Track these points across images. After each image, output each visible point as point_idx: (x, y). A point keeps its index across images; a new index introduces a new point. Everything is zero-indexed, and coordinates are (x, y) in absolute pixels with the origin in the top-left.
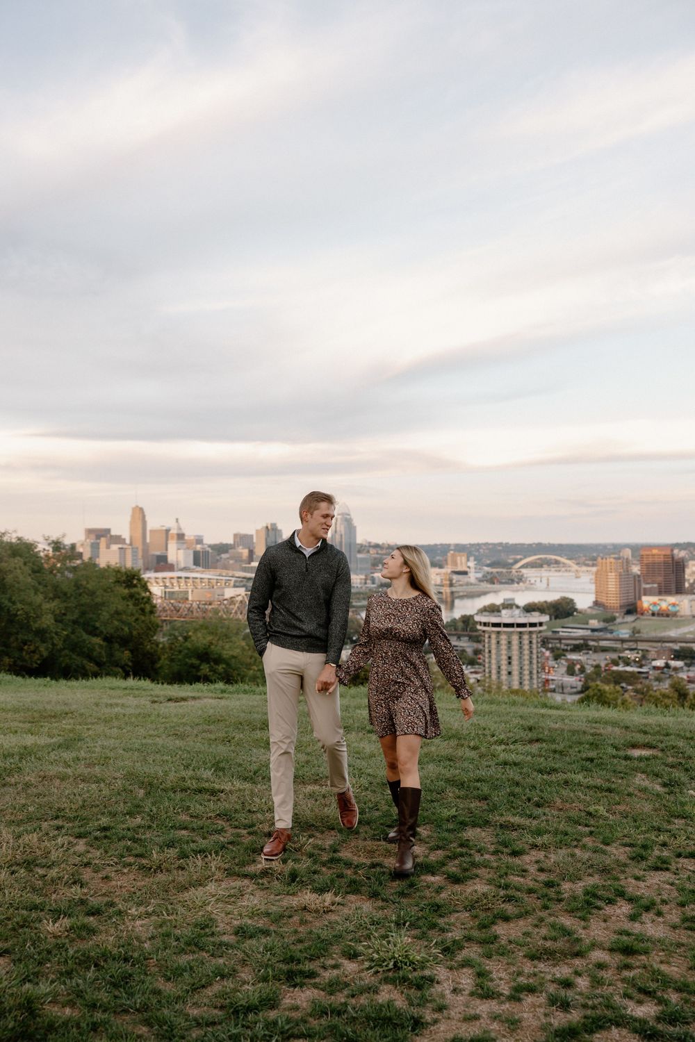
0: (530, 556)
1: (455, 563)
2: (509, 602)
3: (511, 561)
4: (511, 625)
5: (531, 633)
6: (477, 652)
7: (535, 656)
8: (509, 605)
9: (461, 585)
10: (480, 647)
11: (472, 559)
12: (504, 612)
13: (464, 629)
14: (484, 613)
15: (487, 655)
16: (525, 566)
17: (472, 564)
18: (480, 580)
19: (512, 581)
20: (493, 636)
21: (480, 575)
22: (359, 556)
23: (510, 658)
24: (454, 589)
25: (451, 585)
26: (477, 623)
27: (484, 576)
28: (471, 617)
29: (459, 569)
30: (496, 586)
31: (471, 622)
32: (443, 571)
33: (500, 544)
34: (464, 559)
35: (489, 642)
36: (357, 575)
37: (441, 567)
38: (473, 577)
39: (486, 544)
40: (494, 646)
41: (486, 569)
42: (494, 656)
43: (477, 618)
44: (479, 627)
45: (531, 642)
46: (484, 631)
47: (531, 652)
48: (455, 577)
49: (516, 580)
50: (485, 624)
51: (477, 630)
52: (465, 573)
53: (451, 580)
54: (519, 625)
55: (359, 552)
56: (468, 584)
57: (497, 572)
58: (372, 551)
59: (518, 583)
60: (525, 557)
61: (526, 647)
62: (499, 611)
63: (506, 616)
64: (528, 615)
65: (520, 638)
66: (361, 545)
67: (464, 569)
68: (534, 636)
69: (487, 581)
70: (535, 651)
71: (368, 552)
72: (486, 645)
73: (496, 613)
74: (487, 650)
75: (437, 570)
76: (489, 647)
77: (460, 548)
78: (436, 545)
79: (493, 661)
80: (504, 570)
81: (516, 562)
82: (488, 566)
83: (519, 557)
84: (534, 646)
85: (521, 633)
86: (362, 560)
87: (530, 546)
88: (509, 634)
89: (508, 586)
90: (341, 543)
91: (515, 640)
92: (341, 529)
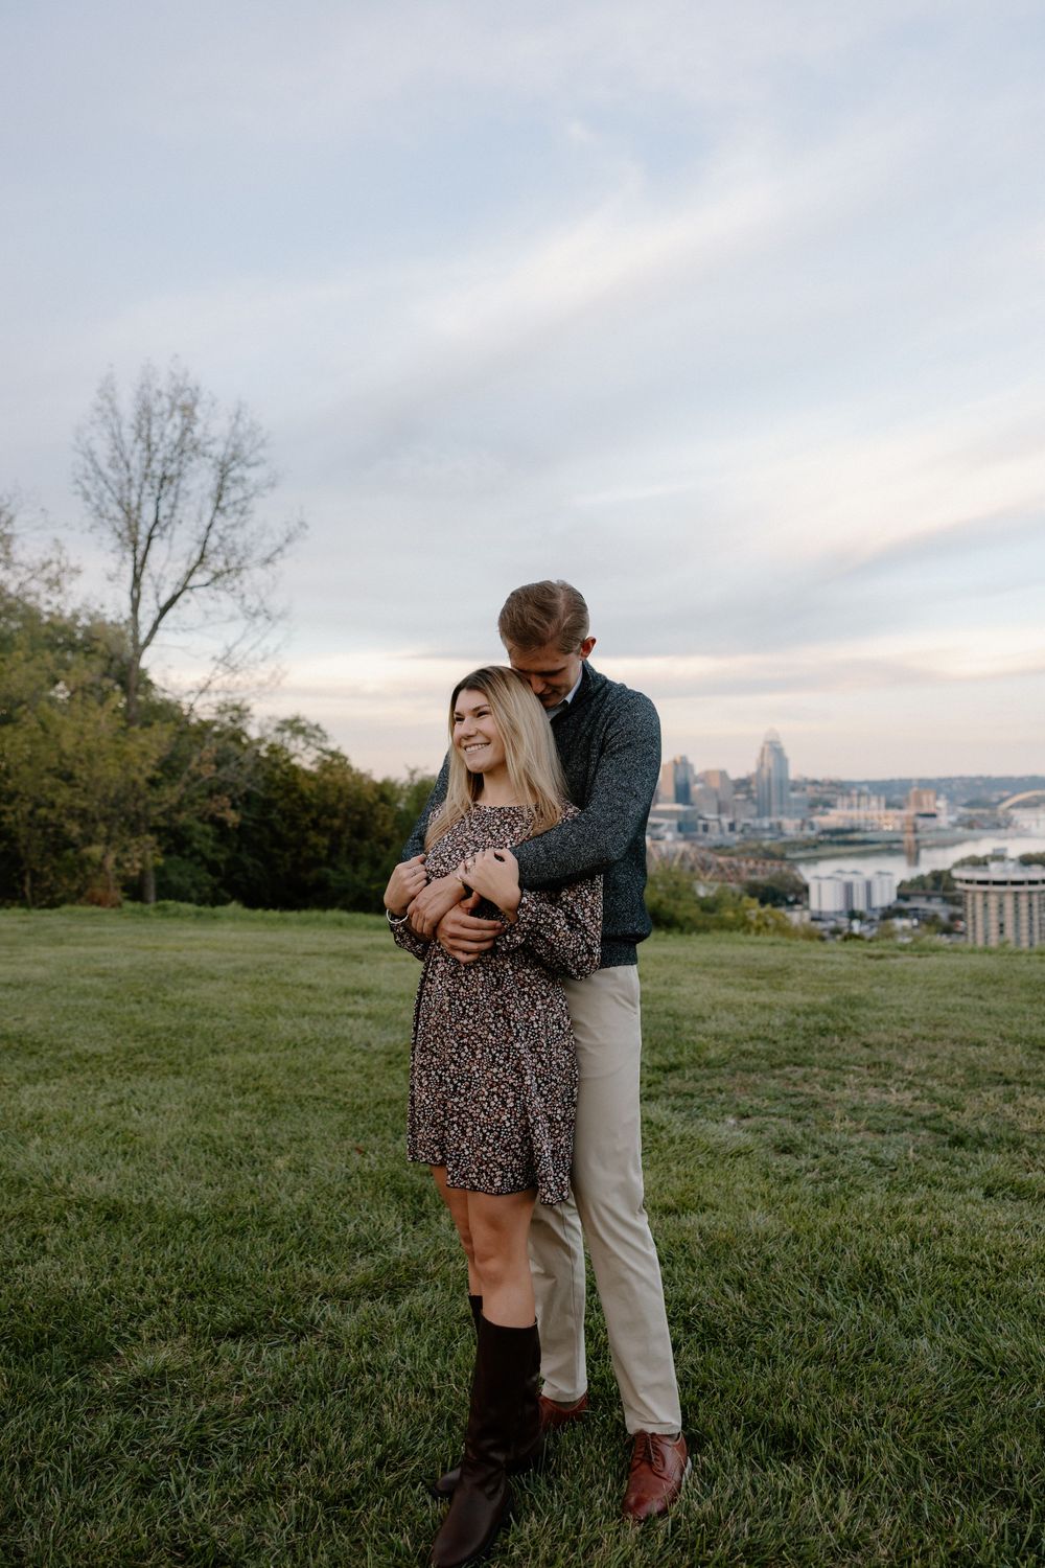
0: (1021, 792)
1: (919, 803)
2: (999, 853)
3: (995, 799)
4: (1004, 883)
5: (1030, 893)
6: (954, 918)
7: (1036, 923)
8: (999, 857)
9: (929, 832)
10: (959, 910)
11: (942, 796)
12: (993, 866)
13: (935, 888)
14: (966, 867)
15: (970, 921)
16: (1017, 805)
17: (941, 804)
18: (955, 825)
19: (998, 826)
20: (979, 897)
21: (953, 818)
22: (794, 795)
23: (1002, 925)
24: (919, 836)
25: (915, 831)
26: (956, 880)
27: (960, 819)
28: (948, 873)
29: (925, 810)
30: (976, 832)
31: (945, 878)
32: (904, 813)
33: (981, 778)
34: (932, 797)
35: (973, 904)
36: (791, 818)
37: (900, 807)
38: (944, 820)
39: (961, 778)
40: (979, 910)
41: (962, 810)
42: (979, 923)
43: (956, 874)
44: (959, 885)
45: (1030, 905)
46: (966, 891)
47: (1031, 918)
48: (921, 822)
49: (1003, 824)
50: (968, 882)
51: (955, 889)
52: (933, 816)
53: (915, 825)
54: (1015, 883)
55: (793, 789)
56: (938, 830)
57: (978, 815)
58: (809, 788)
59: (1006, 828)
60: (1014, 794)
61: (1024, 911)
62: (986, 864)
63: (995, 871)
64: (1026, 869)
65: (1016, 899)
66: (795, 782)
67: (932, 810)
68: (1035, 897)
69: (963, 825)
70: (1036, 917)
71: (804, 790)
72: (970, 909)
73: (983, 867)
74: (970, 915)
75: (896, 812)
76: (974, 911)
77: (927, 784)
78: (892, 781)
79: (980, 930)
80: (986, 812)
81: (1002, 800)
82: (966, 805)
83: (1006, 794)
84: (1035, 910)
85: (1016, 893)
86: (797, 801)
87: (1021, 779)
88: (1001, 895)
89: (992, 832)
90: (769, 779)
91: (1009, 902)
92: (769, 761)
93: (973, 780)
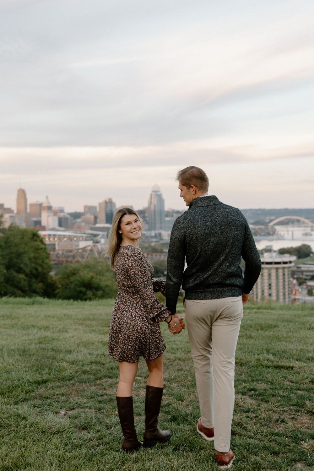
0: (280, 217)
2: (270, 248)
3: (267, 221)
4: (271, 263)
5: (284, 268)
7: (286, 283)
8: (269, 250)
12: (266, 255)
16: (277, 224)
19: (269, 234)
22: (167, 219)
23: (270, 285)
33: (260, 210)
36: (165, 231)
39: (251, 210)
45: (284, 274)
47: (284, 281)
49: (271, 233)
54: (276, 263)
55: (167, 216)
57: (259, 229)
58: (175, 215)
59: (273, 235)
60: (277, 218)
61: (281, 277)
62: (262, 254)
63: (267, 257)
64: (282, 256)
65: (277, 271)
66: (168, 212)
68: (286, 270)
70: (286, 280)
71: (172, 216)
80: (263, 227)
81: (271, 221)
83: (272, 218)
84: (286, 277)
85: (277, 268)
86: (168, 221)
87: (280, 210)
88: (270, 269)
89: (266, 237)
90: (155, 210)
91: (273, 272)
92: (155, 201)
93: (256, 210)
